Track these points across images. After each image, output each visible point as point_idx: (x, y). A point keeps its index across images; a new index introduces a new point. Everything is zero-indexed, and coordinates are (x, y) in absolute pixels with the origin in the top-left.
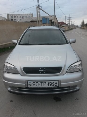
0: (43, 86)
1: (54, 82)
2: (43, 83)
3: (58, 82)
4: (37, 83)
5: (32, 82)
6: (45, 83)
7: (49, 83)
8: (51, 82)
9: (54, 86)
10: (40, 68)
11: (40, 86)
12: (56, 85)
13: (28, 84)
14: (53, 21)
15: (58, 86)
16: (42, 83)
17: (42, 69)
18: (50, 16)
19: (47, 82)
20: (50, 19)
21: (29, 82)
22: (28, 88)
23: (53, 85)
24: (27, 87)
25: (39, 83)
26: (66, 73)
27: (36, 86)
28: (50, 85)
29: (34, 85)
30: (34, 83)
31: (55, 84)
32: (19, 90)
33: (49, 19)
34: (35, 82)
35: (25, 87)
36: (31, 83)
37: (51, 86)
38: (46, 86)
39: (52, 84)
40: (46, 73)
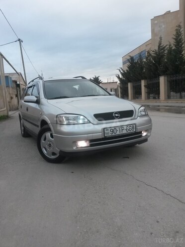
0: (121, 133)
1: (131, 126)
3: (134, 125)
4: (115, 130)
5: (109, 129)
6: (123, 129)
7: (127, 128)
8: (129, 126)
9: (132, 131)
10: (113, 113)
11: (118, 133)
13: (104, 133)
14: (18, 83)
15: (134, 130)
16: (120, 128)
17: (116, 113)
19: (125, 127)
21: (106, 130)
22: (105, 138)
24: (103, 137)
25: (118, 129)
26: (138, 116)
27: (114, 134)
28: (127, 130)
29: (112, 133)
30: (112, 131)
31: (132, 128)
34: (113, 129)
35: (101, 137)
37: (129, 131)
38: (124, 132)
39: (129, 129)
40: (120, 118)
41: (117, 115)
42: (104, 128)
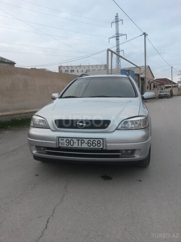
0: (80, 146)
1: (96, 140)
2: (80, 142)
3: (101, 140)
4: (72, 141)
5: (65, 139)
6: (83, 142)
7: (89, 142)
8: (92, 140)
9: (96, 147)
10: (78, 120)
11: (76, 146)
12: (99, 145)
13: (59, 143)
15: (101, 147)
16: (78, 140)
17: (82, 122)
18: (137, 66)
19: (86, 141)
20: (136, 71)
21: (61, 140)
22: (59, 149)
23: (94, 145)
24: (58, 147)
25: (75, 140)
26: (116, 129)
27: (70, 146)
28: (89, 145)
29: (68, 144)
30: (67, 141)
31: (98, 143)
32: (49, 153)
33: (133, 71)
34: (70, 139)
35: (55, 147)
36: (63, 140)
37: (92, 147)
38: (85, 146)
39: (93, 143)
40: (86, 128)
41: (81, 124)
42: (59, 137)
